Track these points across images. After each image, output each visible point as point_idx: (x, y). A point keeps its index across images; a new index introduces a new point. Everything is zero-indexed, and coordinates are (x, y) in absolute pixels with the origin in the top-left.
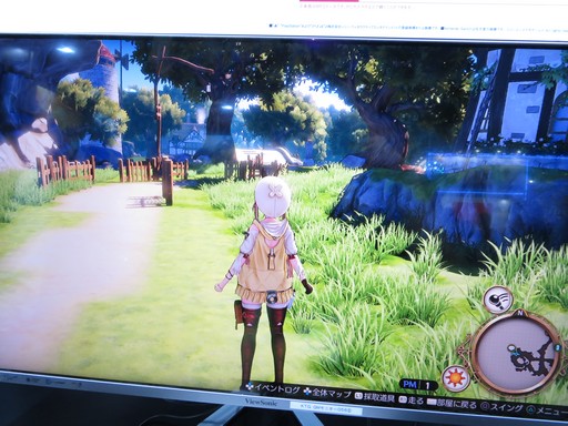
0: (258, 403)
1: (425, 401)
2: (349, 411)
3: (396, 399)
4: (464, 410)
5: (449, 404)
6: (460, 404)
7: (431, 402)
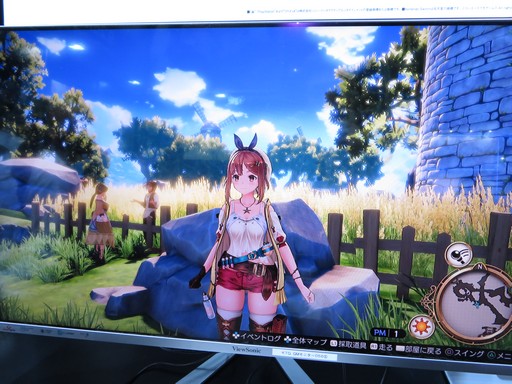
0: (243, 350)
1: (394, 348)
2: (326, 357)
3: (368, 346)
4: (430, 356)
5: (416, 350)
6: (426, 351)
7: (400, 348)
